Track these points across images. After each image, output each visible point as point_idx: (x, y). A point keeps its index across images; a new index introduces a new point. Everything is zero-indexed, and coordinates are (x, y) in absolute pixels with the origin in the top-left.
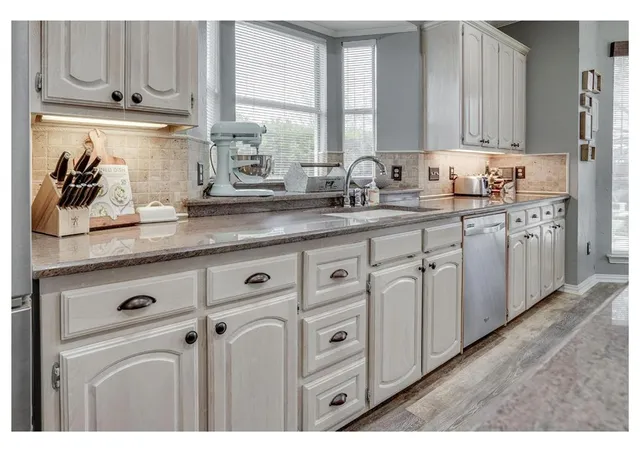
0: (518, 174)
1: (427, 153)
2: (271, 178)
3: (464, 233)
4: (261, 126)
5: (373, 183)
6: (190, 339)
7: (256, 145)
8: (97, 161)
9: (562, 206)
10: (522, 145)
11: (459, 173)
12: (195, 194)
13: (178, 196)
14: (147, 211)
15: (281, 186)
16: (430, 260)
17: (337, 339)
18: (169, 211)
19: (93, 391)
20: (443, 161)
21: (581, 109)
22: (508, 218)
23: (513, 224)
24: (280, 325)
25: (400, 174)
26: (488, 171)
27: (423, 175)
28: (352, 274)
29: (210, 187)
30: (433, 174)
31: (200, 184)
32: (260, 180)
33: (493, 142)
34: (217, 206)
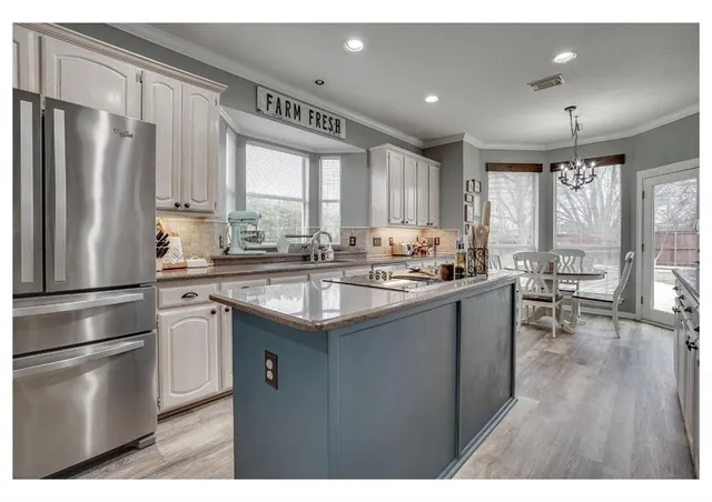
0: (436, 242)
1: (372, 229)
2: (264, 244)
4: (258, 214)
6: (213, 312)
7: (256, 225)
8: (167, 236)
10: (437, 224)
12: (219, 253)
13: (208, 254)
14: (191, 262)
15: (275, 249)
18: (203, 262)
19: (171, 330)
20: (384, 234)
21: (465, 203)
25: (355, 242)
27: (369, 241)
29: (228, 249)
30: (377, 242)
31: (221, 247)
32: (258, 246)
33: (412, 222)
34: (230, 259)
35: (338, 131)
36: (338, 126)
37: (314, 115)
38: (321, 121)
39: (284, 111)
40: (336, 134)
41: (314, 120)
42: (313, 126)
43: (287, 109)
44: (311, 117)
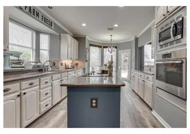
0: (77, 64)
1: (60, 60)
3: (68, 74)
4: (20, 52)
5: (49, 66)
7: (18, 57)
9: (83, 70)
10: (78, 59)
11: (67, 64)
16: (62, 79)
17: (46, 94)
20: (64, 62)
21: (86, 54)
22: (75, 72)
23: (76, 73)
24: (36, 92)
25: (55, 64)
26: (72, 64)
27: (60, 64)
28: (49, 82)
30: (62, 64)
33: (73, 59)
35: (51, 26)
36: (51, 24)
37: (43, 18)
38: (46, 21)
39: (32, 12)
40: (51, 27)
41: (43, 20)
42: (43, 22)
43: (34, 12)
44: (42, 18)
